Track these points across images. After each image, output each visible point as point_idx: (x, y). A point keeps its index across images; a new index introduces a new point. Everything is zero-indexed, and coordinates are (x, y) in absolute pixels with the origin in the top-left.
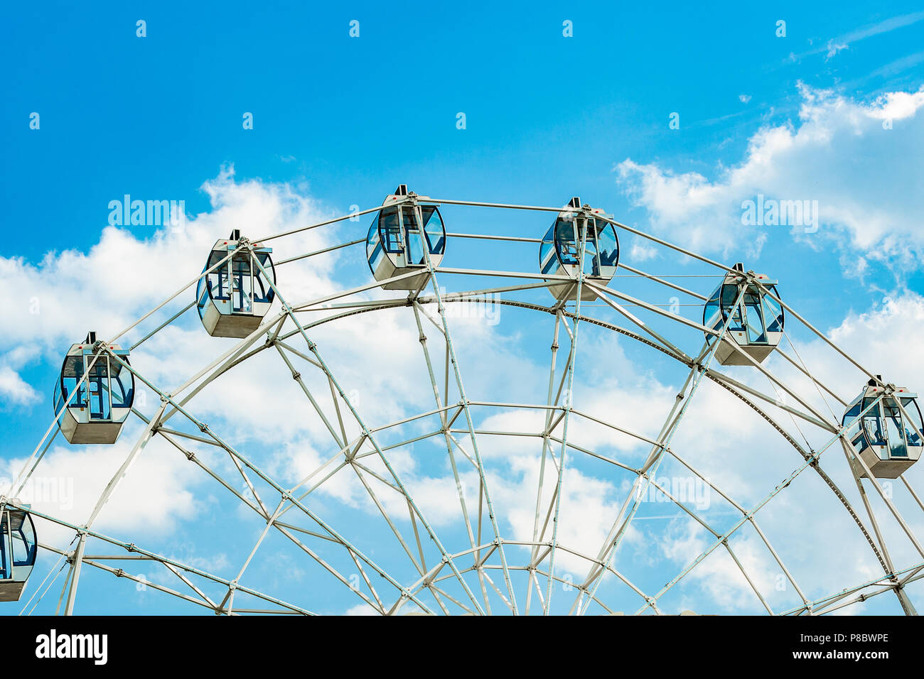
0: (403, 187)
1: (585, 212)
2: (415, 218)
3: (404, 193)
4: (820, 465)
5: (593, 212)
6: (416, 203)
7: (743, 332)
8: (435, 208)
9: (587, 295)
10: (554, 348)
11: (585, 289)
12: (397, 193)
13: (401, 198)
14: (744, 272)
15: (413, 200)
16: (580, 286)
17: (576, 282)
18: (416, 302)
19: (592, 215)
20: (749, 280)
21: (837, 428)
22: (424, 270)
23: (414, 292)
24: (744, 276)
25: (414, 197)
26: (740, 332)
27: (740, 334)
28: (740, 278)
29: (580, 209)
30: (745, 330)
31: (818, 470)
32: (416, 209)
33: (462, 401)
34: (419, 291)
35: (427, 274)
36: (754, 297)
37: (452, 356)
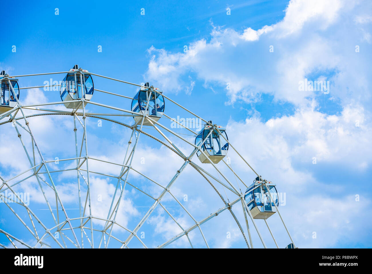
0: (77, 66)
1: (151, 89)
2: (80, 79)
3: (77, 68)
4: (232, 209)
5: (154, 89)
6: (81, 73)
7: (212, 150)
8: (90, 75)
9: (146, 122)
10: (130, 143)
11: (145, 120)
12: (74, 68)
13: (75, 70)
14: (212, 124)
15: (80, 71)
16: (144, 118)
17: (143, 116)
18: (75, 114)
19: (154, 90)
20: (214, 128)
21: (241, 194)
22: (80, 100)
23: (75, 109)
24: (212, 126)
25: (81, 70)
26: (211, 150)
27: (211, 151)
28: (210, 127)
29: (149, 87)
30: (213, 149)
31: (231, 211)
32: (81, 75)
33: (86, 156)
34: (77, 110)
35: (81, 102)
36: (216, 135)
37: (85, 137)
